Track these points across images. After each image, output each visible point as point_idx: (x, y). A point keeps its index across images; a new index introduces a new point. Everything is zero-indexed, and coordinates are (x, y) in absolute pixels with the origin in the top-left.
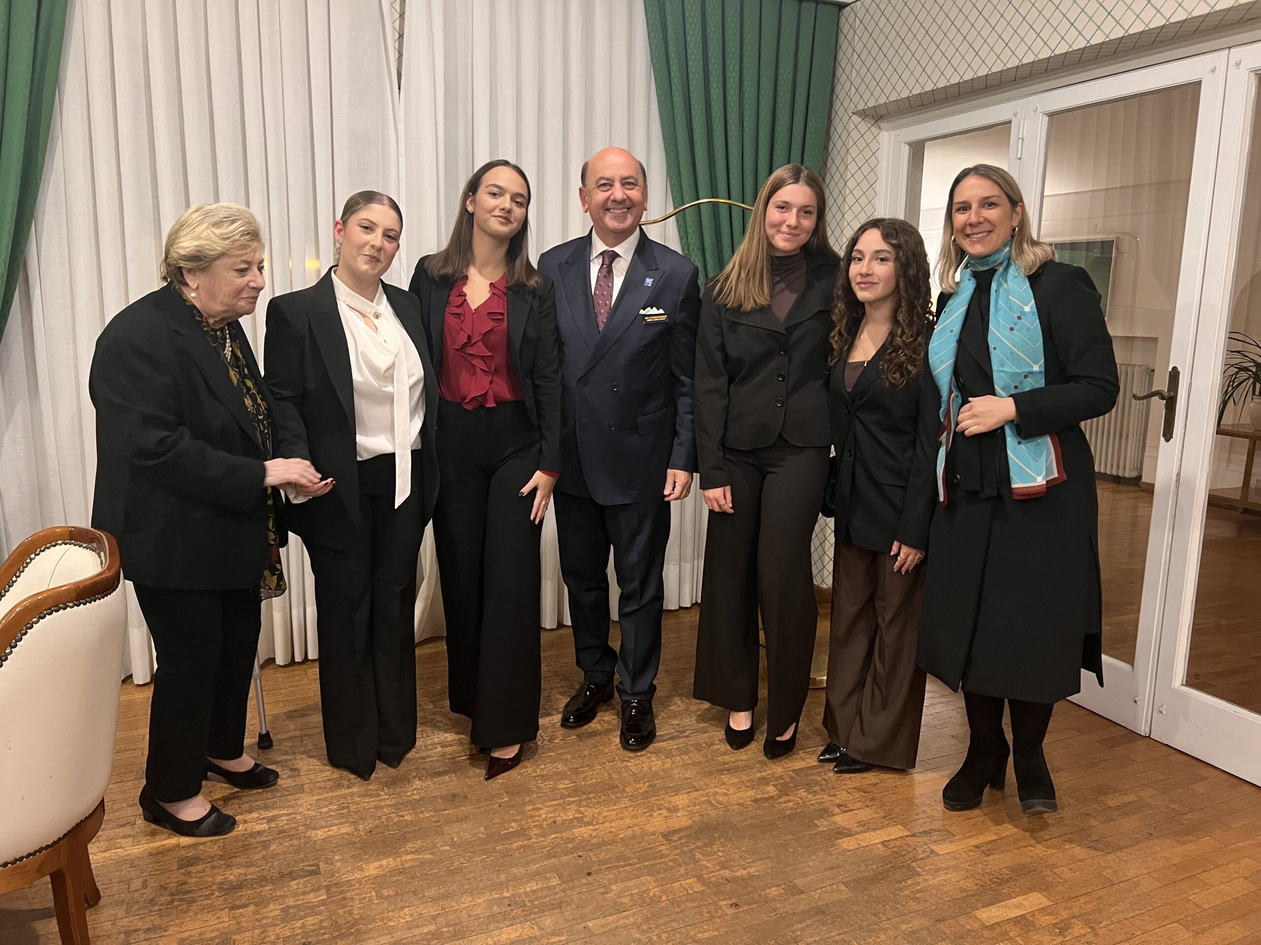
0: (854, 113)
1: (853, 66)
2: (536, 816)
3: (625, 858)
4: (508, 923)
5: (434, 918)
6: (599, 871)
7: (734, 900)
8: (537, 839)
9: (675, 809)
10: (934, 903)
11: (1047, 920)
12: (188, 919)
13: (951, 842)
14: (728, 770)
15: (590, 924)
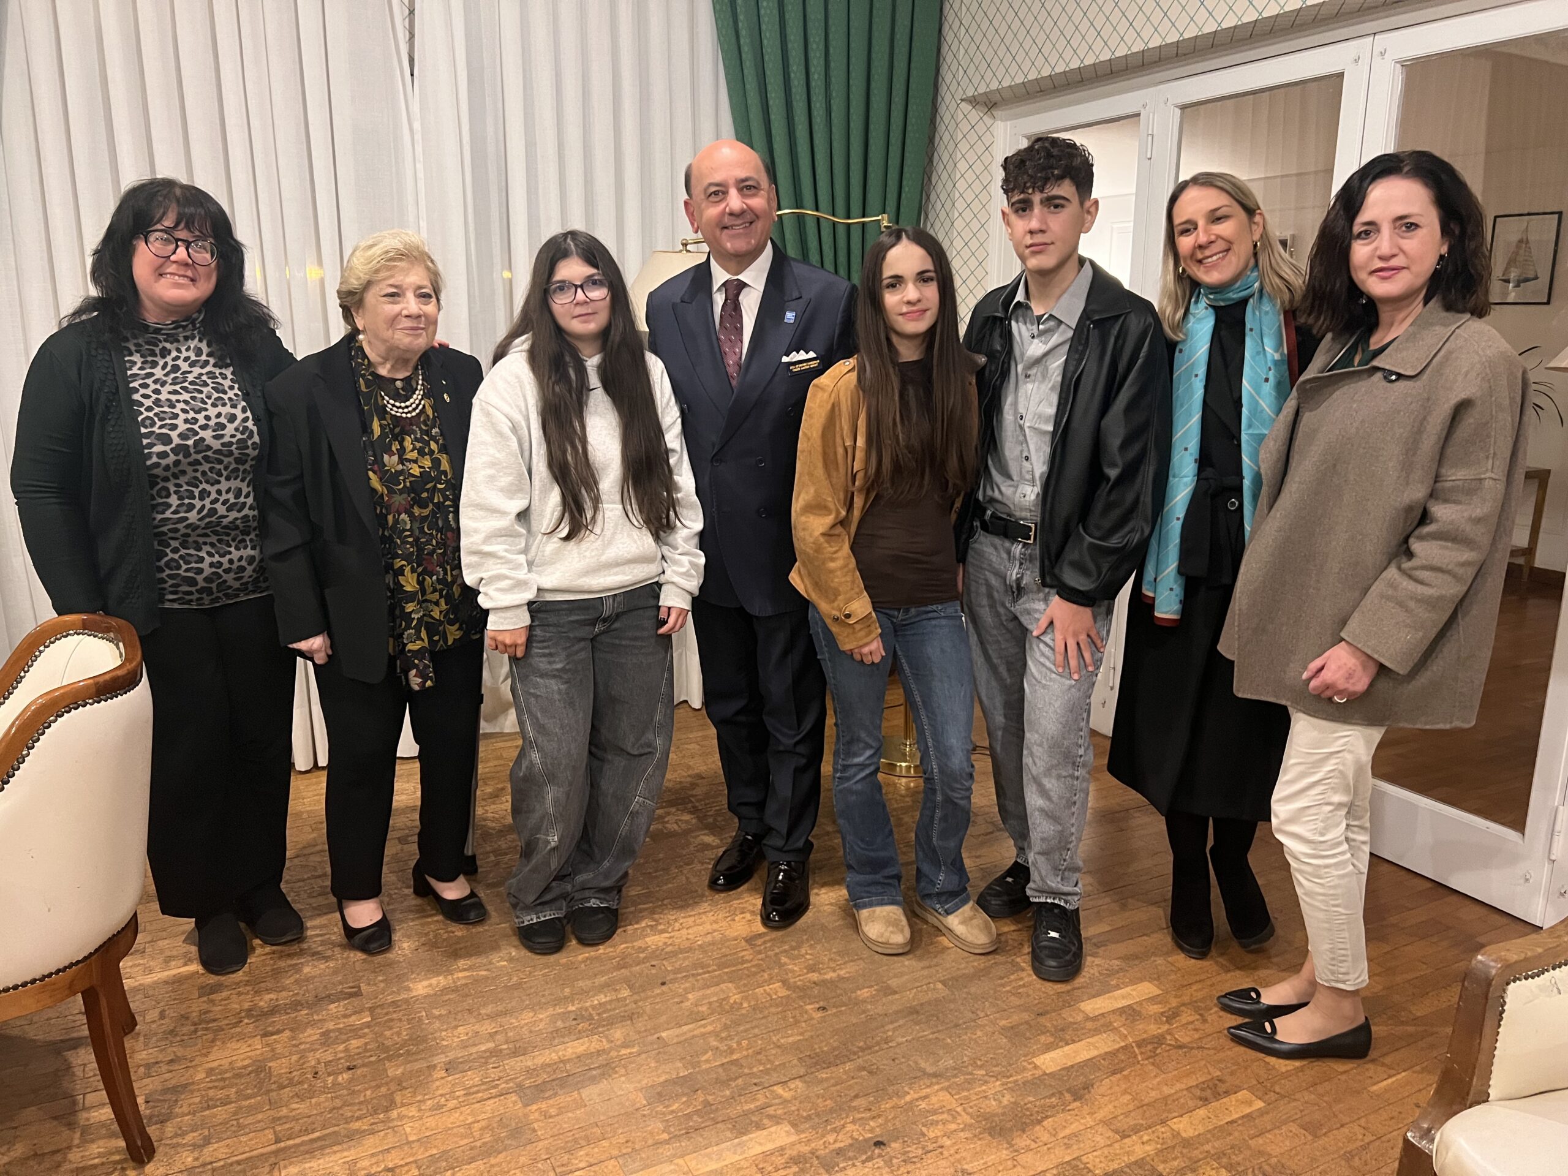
0: (962, 100)
1: (960, 42)
3: (703, 966)
4: (574, 1037)
6: (674, 981)
7: (822, 1004)
15: (664, 1035)
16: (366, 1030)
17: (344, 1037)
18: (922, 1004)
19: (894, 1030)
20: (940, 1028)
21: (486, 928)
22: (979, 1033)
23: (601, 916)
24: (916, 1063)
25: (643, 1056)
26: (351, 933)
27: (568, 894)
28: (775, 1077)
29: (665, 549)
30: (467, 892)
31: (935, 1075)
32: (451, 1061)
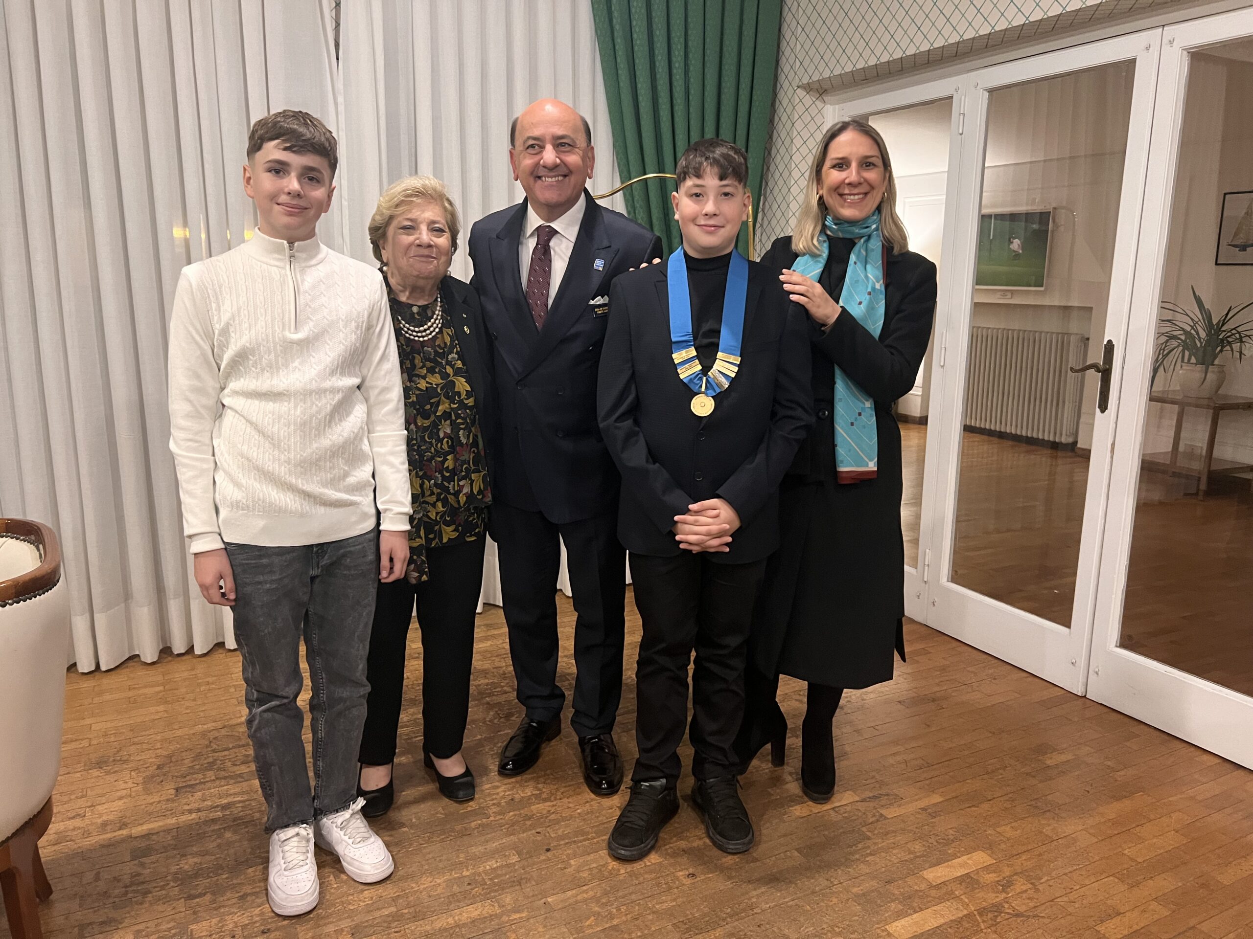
0: (798, 87)
1: (797, 39)
2: (494, 794)
3: (583, 833)
4: (469, 902)
5: (394, 900)
6: (556, 847)
7: (691, 871)
8: (495, 817)
10: (883, 865)
11: (991, 877)
12: (144, 911)
13: (899, 806)
15: (549, 900)
20: (799, 895)
22: (835, 900)
32: (356, 927)
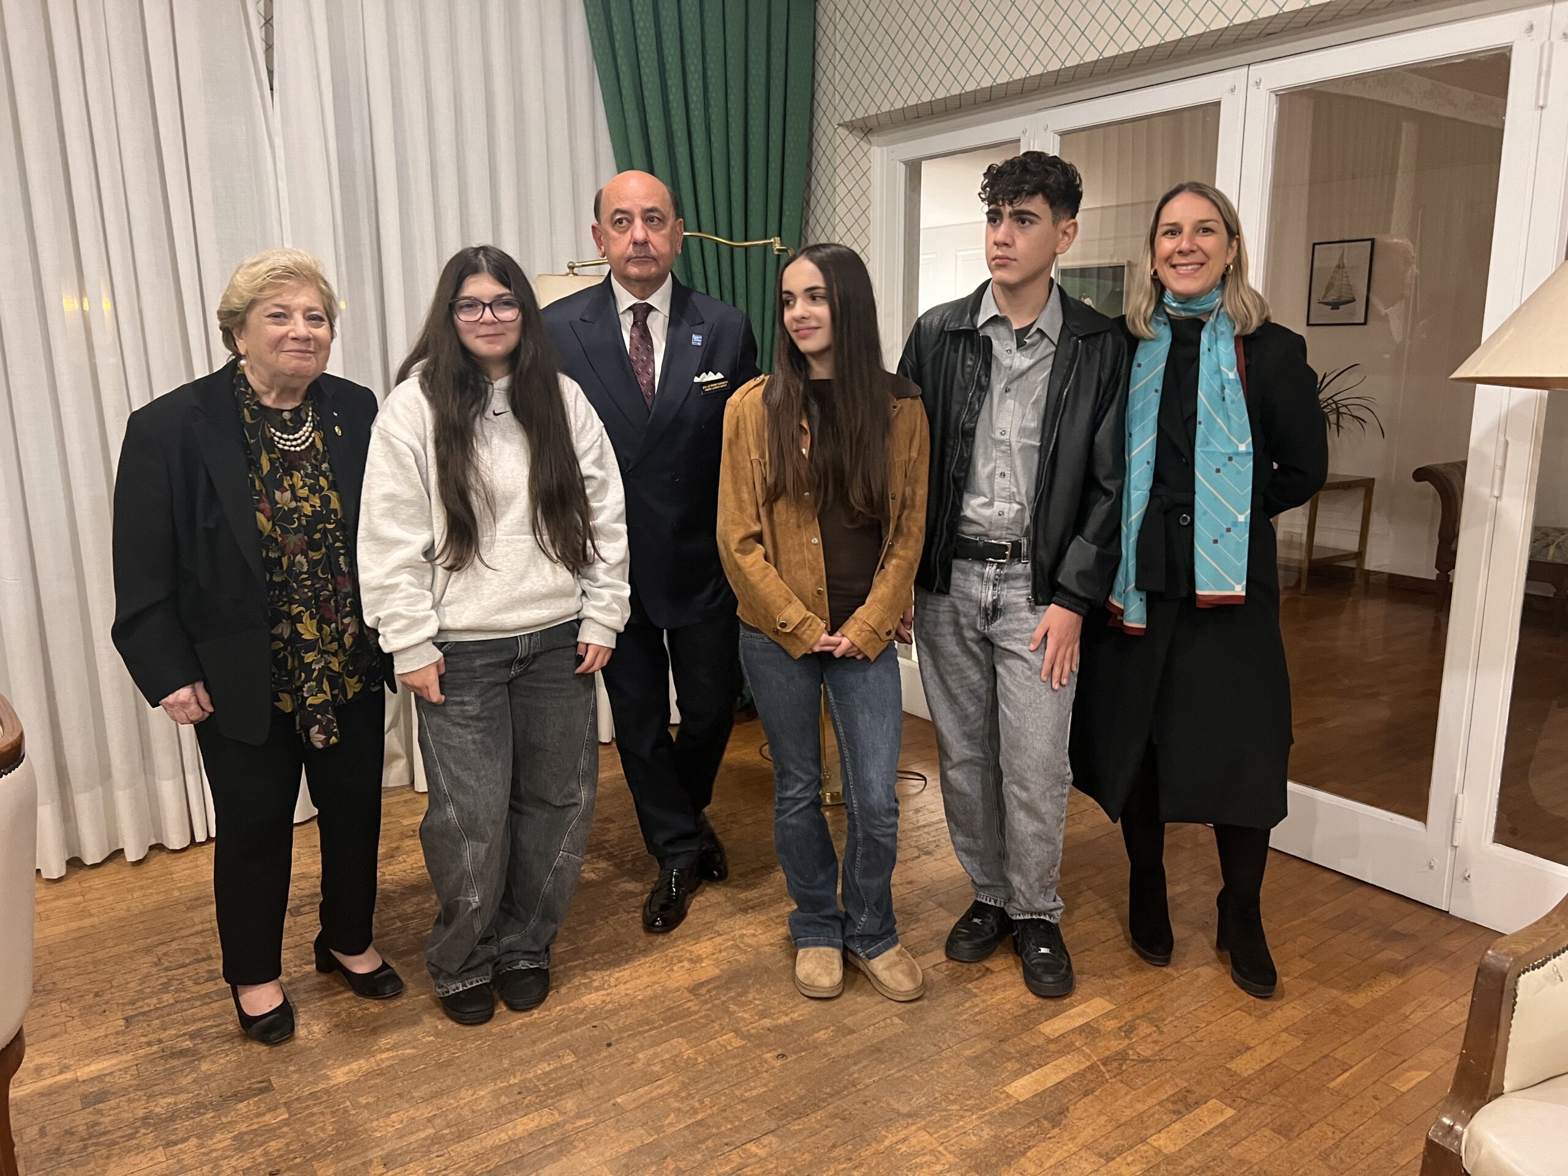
0: (839, 125)
1: (835, 68)
3: (648, 1022)
4: (522, 1113)
5: (430, 1120)
6: (618, 1041)
7: (780, 1051)
9: (699, 960)
10: (995, 1023)
12: (112, 1165)
14: (752, 908)
16: (285, 1129)
17: (261, 1139)
18: (883, 1042)
19: (860, 1071)
20: (906, 1065)
21: (405, 1001)
22: (945, 1066)
23: (532, 978)
24: (888, 1104)
25: (601, 1126)
26: (246, 1021)
27: (494, 957)
28: (744, 1135)
29: (585, 581)
30: (380, 963)
31: (909, 1115)
32: (388, 1155)
